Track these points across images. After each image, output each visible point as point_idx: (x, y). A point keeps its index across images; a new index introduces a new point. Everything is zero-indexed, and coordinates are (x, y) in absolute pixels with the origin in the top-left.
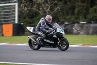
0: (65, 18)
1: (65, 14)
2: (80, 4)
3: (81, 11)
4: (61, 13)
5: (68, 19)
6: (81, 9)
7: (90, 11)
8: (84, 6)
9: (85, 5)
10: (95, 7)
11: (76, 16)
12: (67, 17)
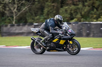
0: (33, 19)
1: (34, 15)
2: (50, 4)
3: (51, 11)
4: (29, 13)
5: (37, 19)
6: (51, 9)
7: (61, 11)
8: (54, 6)
9: (56, 5)
10: (66, 7)
11: (45, 17)
12: (36, 18)
